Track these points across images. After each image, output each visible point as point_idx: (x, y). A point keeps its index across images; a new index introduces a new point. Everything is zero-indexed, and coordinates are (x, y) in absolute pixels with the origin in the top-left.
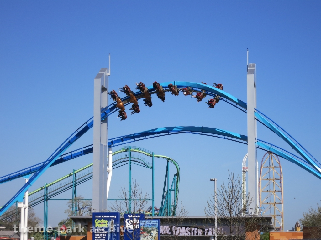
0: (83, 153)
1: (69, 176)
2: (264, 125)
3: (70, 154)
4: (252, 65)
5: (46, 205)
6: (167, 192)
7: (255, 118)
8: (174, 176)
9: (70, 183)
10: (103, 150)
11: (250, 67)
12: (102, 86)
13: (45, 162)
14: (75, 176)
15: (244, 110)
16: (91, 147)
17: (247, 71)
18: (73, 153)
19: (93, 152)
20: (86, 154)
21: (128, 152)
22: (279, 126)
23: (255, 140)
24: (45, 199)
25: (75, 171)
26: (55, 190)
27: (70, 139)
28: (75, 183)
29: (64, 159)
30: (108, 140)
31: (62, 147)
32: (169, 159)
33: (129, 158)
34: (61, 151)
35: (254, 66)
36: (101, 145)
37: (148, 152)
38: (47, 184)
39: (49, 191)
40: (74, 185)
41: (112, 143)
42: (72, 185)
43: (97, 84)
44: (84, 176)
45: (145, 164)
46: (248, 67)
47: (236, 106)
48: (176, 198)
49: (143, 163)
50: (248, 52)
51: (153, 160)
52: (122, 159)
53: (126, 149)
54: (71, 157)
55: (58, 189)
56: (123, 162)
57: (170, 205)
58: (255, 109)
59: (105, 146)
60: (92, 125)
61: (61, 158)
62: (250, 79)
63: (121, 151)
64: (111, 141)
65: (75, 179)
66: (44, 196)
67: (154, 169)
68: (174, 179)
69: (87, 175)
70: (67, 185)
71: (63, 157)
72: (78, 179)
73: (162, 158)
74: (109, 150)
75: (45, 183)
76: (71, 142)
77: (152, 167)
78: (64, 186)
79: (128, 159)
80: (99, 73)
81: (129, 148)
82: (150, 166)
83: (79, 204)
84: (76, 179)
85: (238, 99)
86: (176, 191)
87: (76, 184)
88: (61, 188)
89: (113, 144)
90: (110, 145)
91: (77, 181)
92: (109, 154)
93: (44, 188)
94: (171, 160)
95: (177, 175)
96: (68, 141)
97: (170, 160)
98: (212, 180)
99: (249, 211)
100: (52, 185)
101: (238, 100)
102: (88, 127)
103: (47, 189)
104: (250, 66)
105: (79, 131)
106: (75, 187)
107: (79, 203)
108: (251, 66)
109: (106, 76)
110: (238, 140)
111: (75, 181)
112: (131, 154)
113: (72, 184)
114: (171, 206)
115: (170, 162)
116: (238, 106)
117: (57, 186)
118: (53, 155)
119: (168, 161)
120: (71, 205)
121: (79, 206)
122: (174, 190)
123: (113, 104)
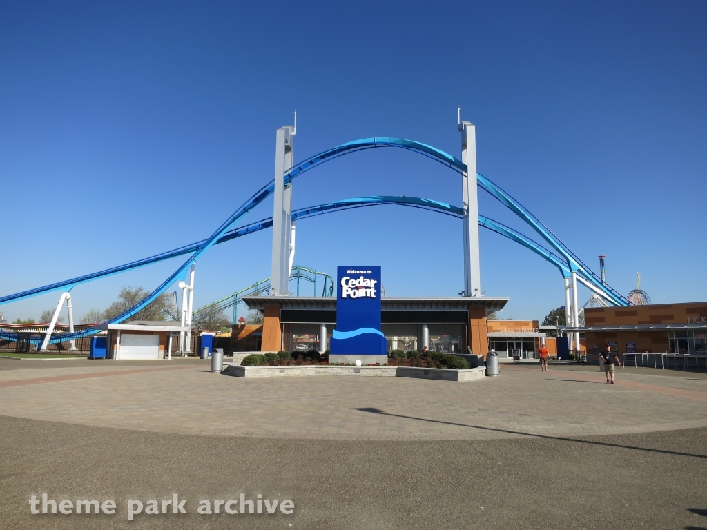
0: (261, 227)
3: (246, 228)
10: (286, 224)
12: (286, 143)
16: (270, 220)
18: (249, 227)
19: (272, 226)
27: (245, 206)
30: (292, 212)
36: (284, 212)
41: (296, 215)
47: (450, 167)
59: (287, 219)
60: (272, 189)
62: (471, 131)
64: (295, 212)
74: (292, 225)
76: (247, 209)
82: (313, 280)
85: (453, 157)
90: (293, 217)
92: (291, 229)
96: (243, 208)
99: (473, 293)
102: (268, 192)
105: (257, 196)
109: (291, 135)
110: (446, 212)
116: (452, 166)
118: (224, 225)
123: (299, 164)
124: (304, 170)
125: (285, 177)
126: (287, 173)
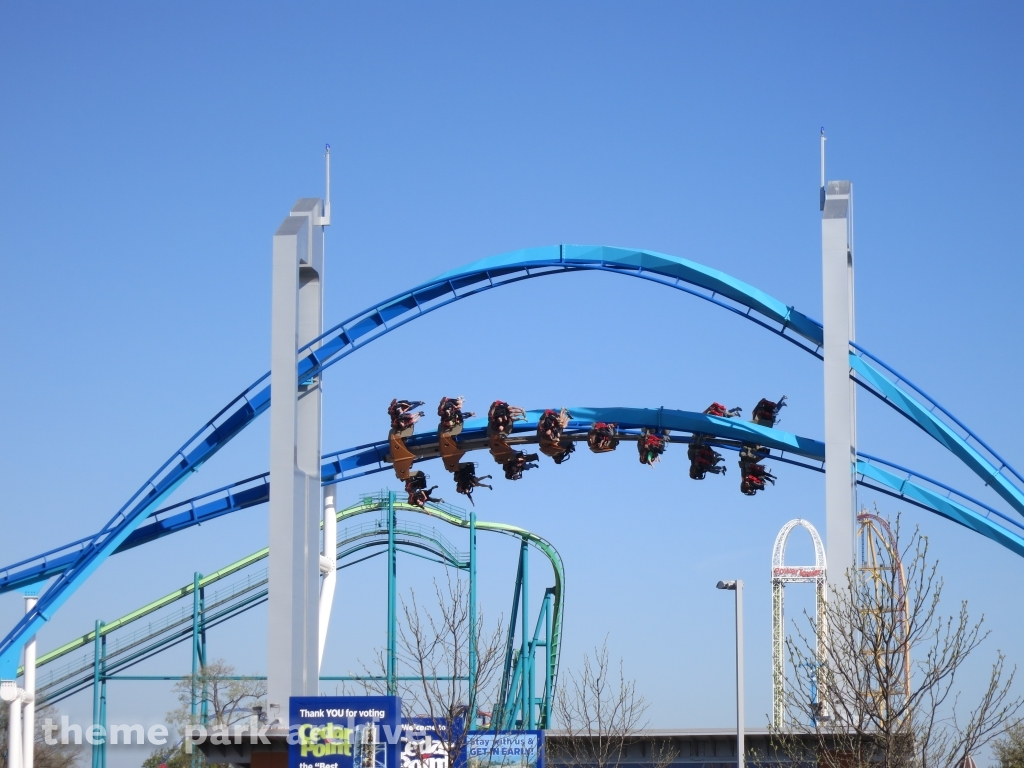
0: (232, 503)
1: (180, 597)
2: (884, 400)
3: (187, 508)
4: (840, 187)
5: (102, 698)
6: (522, 651)
7: (851, 377)
8: (546, 597)
9: (183, 621)
10: (307, 493)
11: (833, 192)
12: (302, 262)
13: (95, 537)
14: (202, 597)
15: (813, 346)
16: (260, 482)
17: (822, 209)
18: (198, 504)
19: (267, 500)
20: (242, 508)
21: (384, 513)
22: (936, 405)
23: (852, 456)
24: (97, 676)
25: (201, 577)
26: (132, 646)
27: (187, 452)
28: (202, 620)
29: (166, 525)
30: (323, 457)
31: (156, 482)
32: (526, 537)
33: (388, 532)
34: (154, 495)
35: (844, 191)
36: (298, 474)
37: (454, 512)
38: (103, 625)
39: (109, 650)
40: (199, 629)
41: (337, 467)
42: (192, 629)
43: (285, 254)
44: (234, 597)
45: (445, 555)
46: (823, 192)
47: (781, 334)
48: (553, 672)
49: (439, 550)
50: (823, 139)
51: (473, 540)
52: (365, 535)
53: (377, 501)
54: (189, 518)
55: (142, 641)
56: (368, 546)
57: (529, 698)
58: (851, 343)
59: (311, 478)
60: (264, 401)
61: (152, 520)
62: (835, 234)
63: (360, 509)
64: (334, 459)
65: (201, 605)
66: (94, 664)
67: (477, 570)
68: (545, 607)
69: (243, 592)
70: (173, 626)
71: (161, 517)
72: (213, 607)
73: (502, 531)
74: (326, 495)
75: (97, 622)
76: (190, 464)
77: (469, 565)
78: (162, 631)
79: (385, 537)
80: (292, 214)
81: (389, 499)
82: (463, 560)
83: (216, 691)
84: (206, 607)
85: (788, 309)
86: (552, 646)
87: (203, 622)
88: (152, 636)
89: (339, 471)
90: (329, 474)
91: (208, 615)
92: (325, 507)
93: (95, 639)
94: (533, 539)
95: (555, 591)
96: (179, 459)
97: (529, 541)
98: (726, 587)
100: (120, 626)
101: (791, 310)
102: (251, 410)
103: (104, 643)
104: (833, 188)
105: (218, 423)
106: (200, 635)
107: (218, 686)
108: (837, 189)
109: (315, 227)
110: (787, 455)
111: (202, 615)
112: (394, 518)
113: (190, 623)
114: (533, 701)
115: (532, 549)
116: (788, 332)
117: (140, 630)
118: (126, 512)
119: (524, 544)
120: (189, 696)
121: (215, 696)
122: (546, 645)
123: (341, 326)
124: (357, 342)
125: (301, 365)
126: (307, 353)
